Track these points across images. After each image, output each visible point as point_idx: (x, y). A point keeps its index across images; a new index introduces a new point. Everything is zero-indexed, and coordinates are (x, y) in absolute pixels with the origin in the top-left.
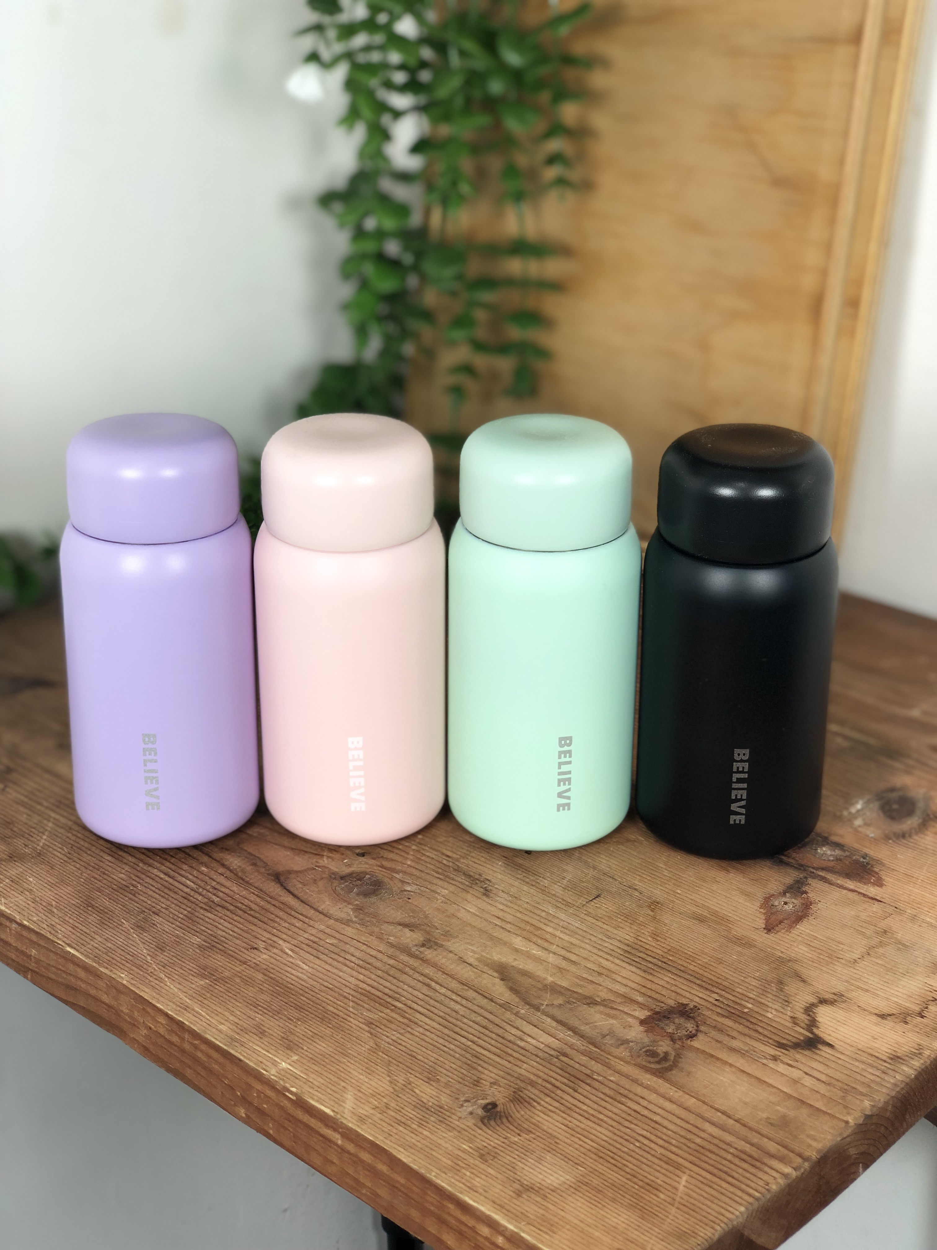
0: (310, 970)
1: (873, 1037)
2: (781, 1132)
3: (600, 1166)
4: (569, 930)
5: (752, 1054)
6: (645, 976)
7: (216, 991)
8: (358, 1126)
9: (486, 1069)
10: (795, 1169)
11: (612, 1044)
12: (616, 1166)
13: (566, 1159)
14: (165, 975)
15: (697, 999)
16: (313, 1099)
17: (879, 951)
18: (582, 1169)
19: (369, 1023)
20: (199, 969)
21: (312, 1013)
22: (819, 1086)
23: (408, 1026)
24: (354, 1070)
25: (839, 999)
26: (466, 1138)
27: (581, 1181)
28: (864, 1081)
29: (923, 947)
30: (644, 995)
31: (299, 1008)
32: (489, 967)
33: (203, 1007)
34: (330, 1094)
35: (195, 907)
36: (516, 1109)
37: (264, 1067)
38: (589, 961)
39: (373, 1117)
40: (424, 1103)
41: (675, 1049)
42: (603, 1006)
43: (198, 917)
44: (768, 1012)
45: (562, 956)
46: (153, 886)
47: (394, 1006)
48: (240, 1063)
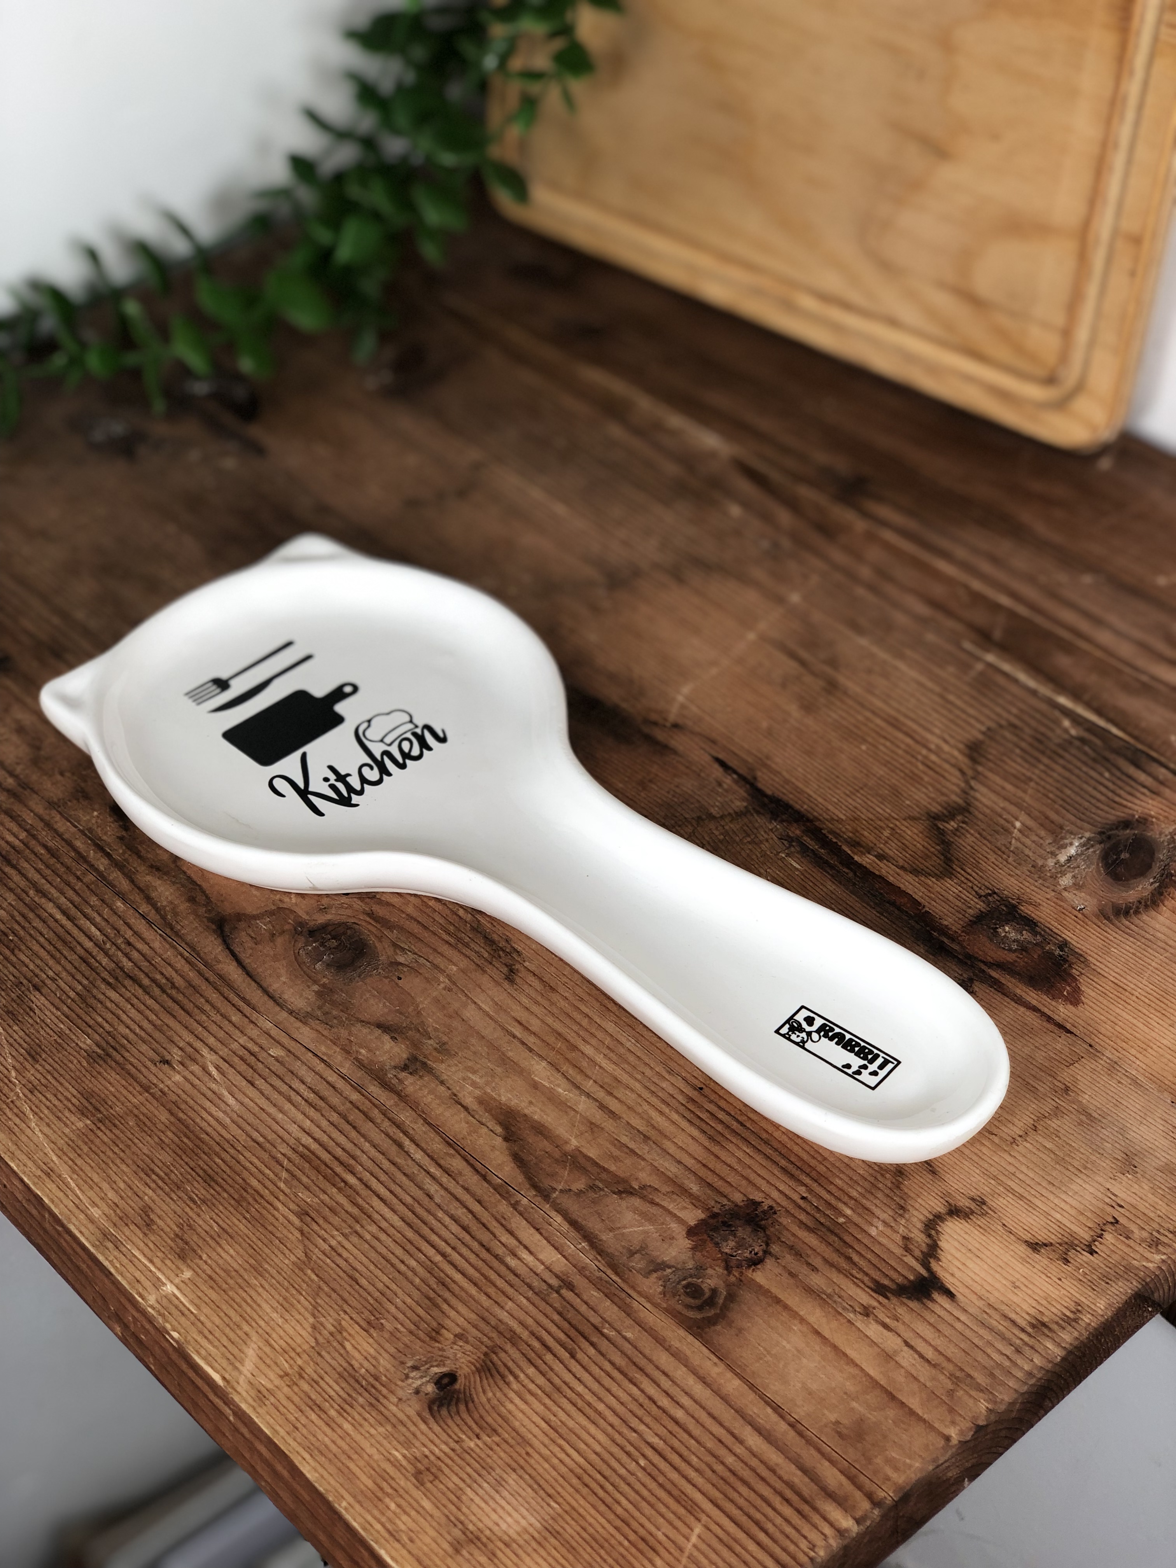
0: (237, 1107)
2: (851, 1450)
3: (582, 1502)
5: (835, 1302)
6: (709, 1147)
7: (97, 1141)
8: (254, 1409)
9: (454, 1309)
10: (858, 1521)
11: (641, 1269)
12: (604, 1502)
13: (535, 1486)
14: (31, 1109)
15: (775, 1194)
16: (199, 1353)
17: (1053, 1124)
18: (555, 1506)
19: (303, 1214)
20: (80, 1097)
21: (225, 1190)
22: (919, 1368)
23: (358, 1222)
24: (266, 1301)
25: (977, 1210)
26: (402, 1439)
27: (550, 1529)
28: (987, 1365)
29: (1116, 1123)
30: (701, 1180)
31: (208, 1179)
32: (492, 1115)
33: (74, 1172)
34: (224, 1346)
35: (94, 979)
36: (482, 1387)
37: (141, 1290)
38: (635, 1112)
39: (279, 1392)
40: (354, 1369)
41: (728, 1285)
42: (641, 1198)
43: (95, 998)
44: (872, 1225)
45: (597, 1101)
46: (42, 935)
47: (344, 1182)
48: (110, 1276)
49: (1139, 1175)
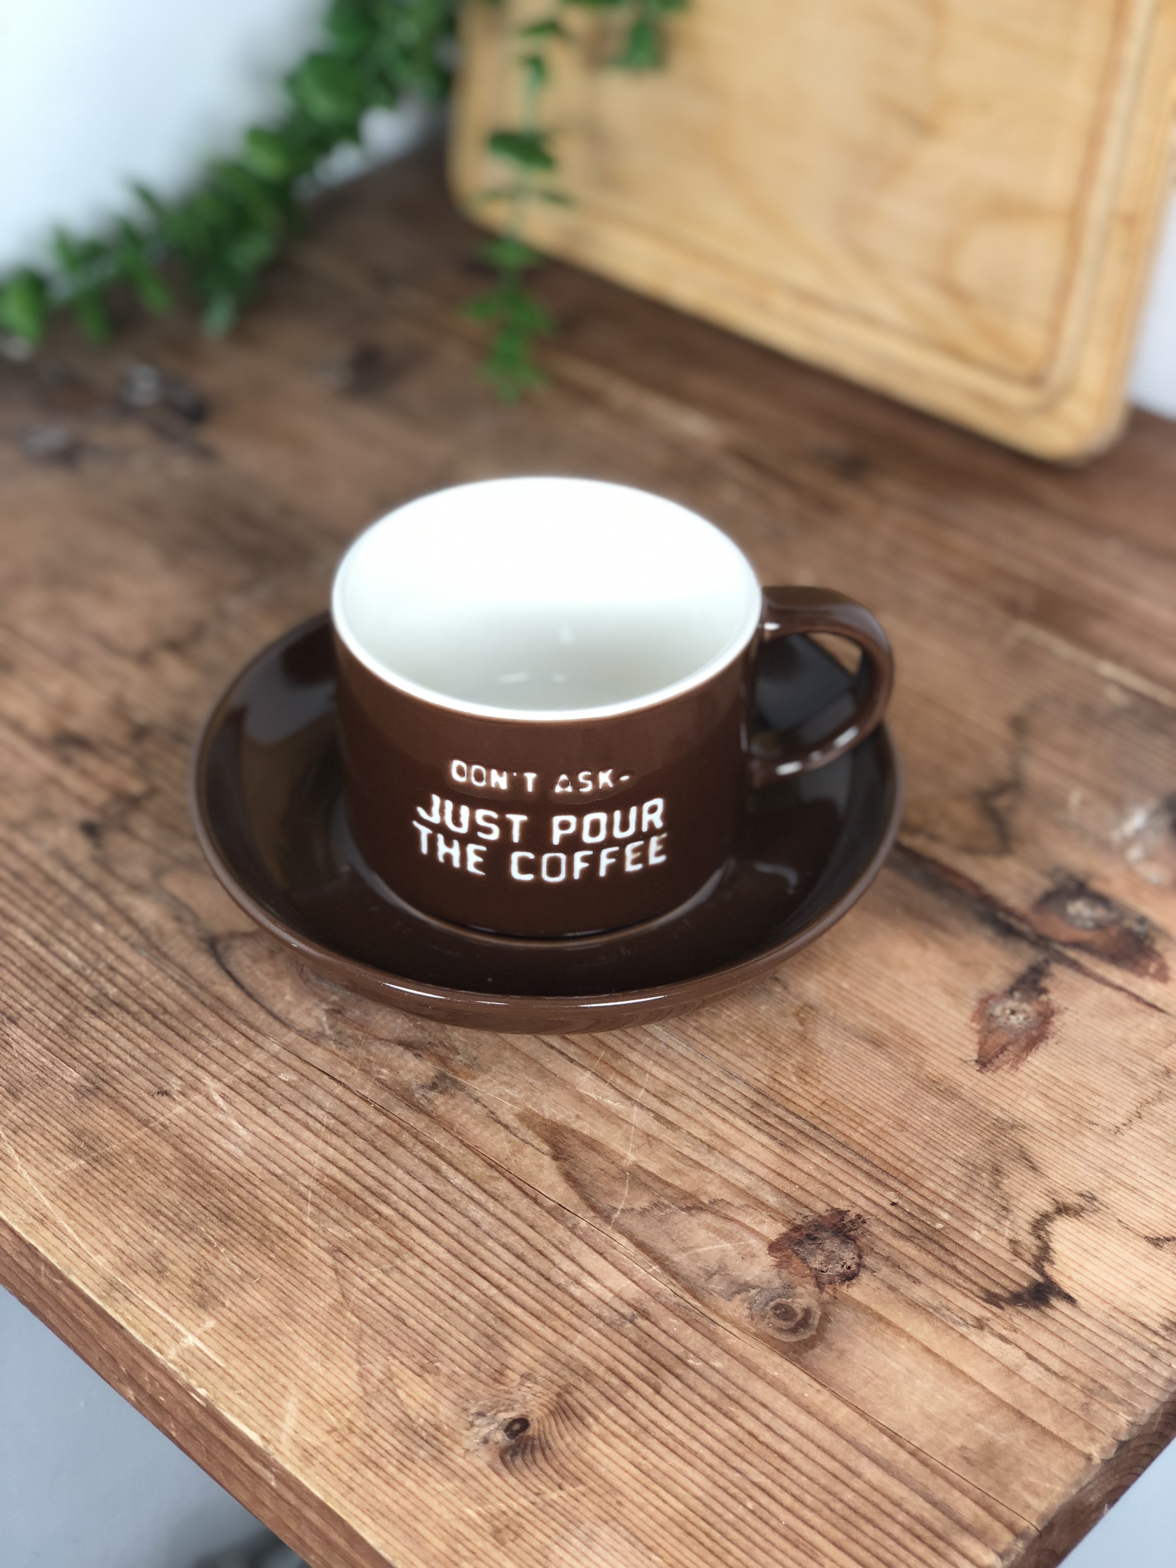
0: (249, 1138)
1: (1138, 1283)
2: (983, 1477)
4: (669, 1061)
5: (943, 1315)
6: (782, 1154)
7: (94, 1183)
8: (301, 1471)
9: (516, 1346)
10: (1001, 1556)
11: (722, 1291)
13: (632, 1539)
14: (16, 1150)
15: (862, 1202)
16: (230, 1409)
17: (1158, 1110)
18: (658, 1559)
19: (335, 1250)
20: (71, 1136)
21: (244, 1229)
22: (1047, 1381)
23: (398, 1256)
24: (303, 1349)
25: (1087, 1206)
26: (474, 1494)
28: (1121, 1374)
30: (779, 1191)
31: (224, 1218)
32: (535, 1132)
33: (71, 1217)
34: (260, 1401)
35: (76, 1008)
36: (559, 1432)
37: (158, 1344)
38: (696, 1121)
39: (327, 1450)
40: (410, 1418)
41: (823, 1304)
42: (712, 1213)
43: (79, 1028)
44: (974, 1229)
45: (652, 1111)
46: (13, 963)
47: (377, 1212)
48: (122, 1331)
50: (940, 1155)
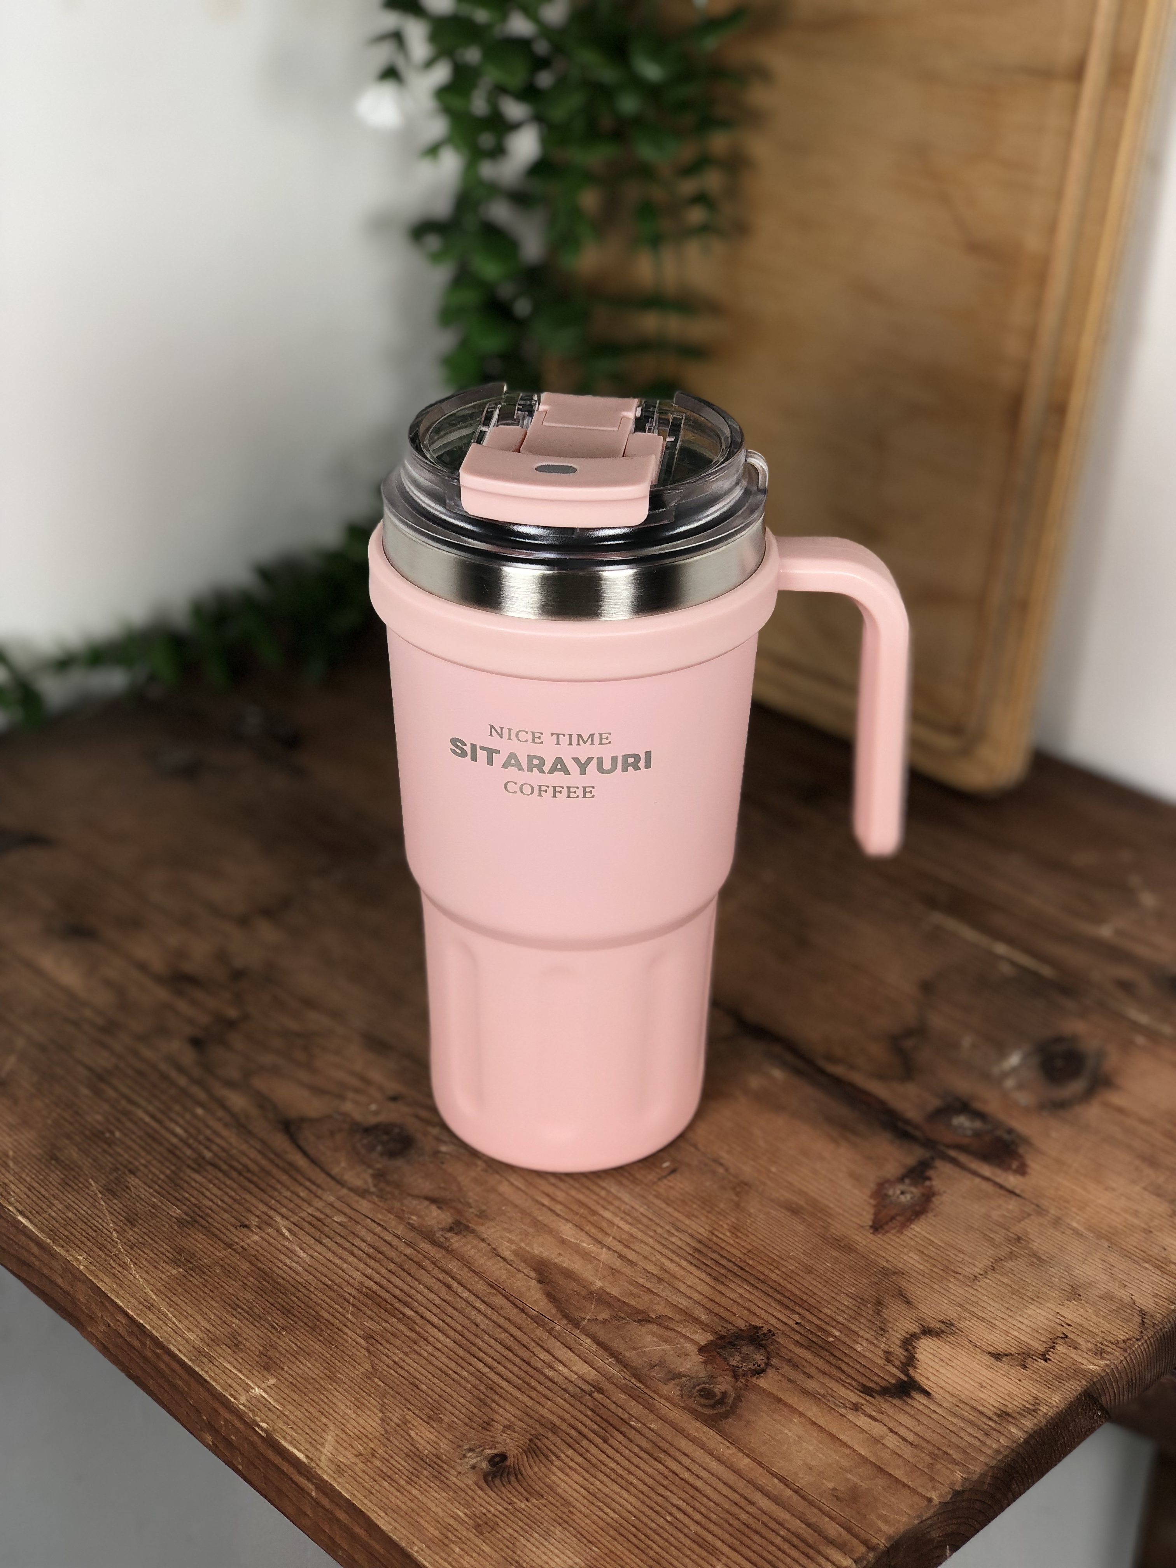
0: (308, 1259)
1: (980, 1384)
2: (848, 1509)
3: (619, 1547)
4: (631, 1217)
5: (829, 1400)
6: (714, 1286)
7: (190, 1284)
8: (334, 1478)
9: (501, 1407)
10: (856, 1562)
11: (661, 1377)
12: (638, 1547)
13: (578, 1536)
14: (131, 1260)
15: (773, 1321)
16: (285, 1439)
17: (1008, 1265)
18: (596, 1549)
19: (369, 1337)
20: (173, 1252)
21: (301, 1320)
22: (903, 1448)
23: (415, 1343)
24: (341, 1401)
25: (947, 1330)
26: (462, 1501)
28: (960, 1445)
29: (1063, 1264)
30: (709, 1311)
31: (286, 1312)
32: (527, 1264)
33: (171, 1306)
34: (306, 1434)
35: (180, 1165)
36: (529, 1464)
37: (233, 1393)
38: (650, 1261)
39: (355, 1467)
40: (418, 1450)
41: (736, 1389)
42: (658, 1324)
43: (182, 1179)
44: (858, 1343)
45: (617, 1252)
46: (134, 1133)
47: (402, 1314)
48: (206, 1384)
49: (1083, 1302)
50: (836, 1291)
